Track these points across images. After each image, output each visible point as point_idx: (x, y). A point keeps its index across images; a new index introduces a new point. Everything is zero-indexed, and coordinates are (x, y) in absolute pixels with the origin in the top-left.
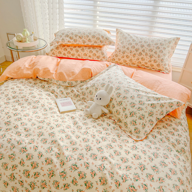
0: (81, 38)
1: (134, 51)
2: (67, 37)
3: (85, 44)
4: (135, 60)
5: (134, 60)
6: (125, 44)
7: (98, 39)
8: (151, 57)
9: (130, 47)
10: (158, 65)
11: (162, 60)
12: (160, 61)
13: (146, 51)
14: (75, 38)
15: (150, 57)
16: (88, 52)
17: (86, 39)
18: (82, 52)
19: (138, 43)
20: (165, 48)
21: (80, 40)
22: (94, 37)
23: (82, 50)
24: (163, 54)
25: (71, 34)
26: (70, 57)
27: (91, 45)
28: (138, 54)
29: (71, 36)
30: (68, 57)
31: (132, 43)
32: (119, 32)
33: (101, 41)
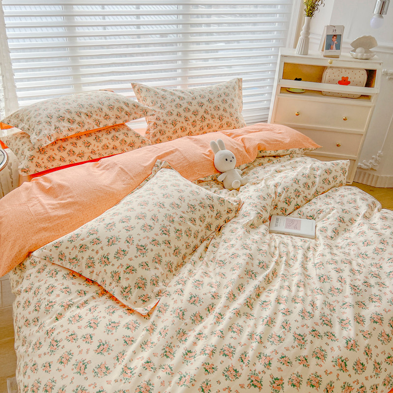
0: (91, 116)
2: (62, 122)
3: (101, 126)
7: (120, 109)
14: (78, 119)
15: (220, 120)
17: (99, 115)
19: (191, 101)
20: (233, 100)
23: (97, 139)
24: (234, 109)
25: (67, 113)
26: (76, 160)
27: (112, 125)
28: (199, 120)
29: (69, 117)
30: (71, 163)
31: (181, 103)
32: (141, 88)
33: (127, 113)
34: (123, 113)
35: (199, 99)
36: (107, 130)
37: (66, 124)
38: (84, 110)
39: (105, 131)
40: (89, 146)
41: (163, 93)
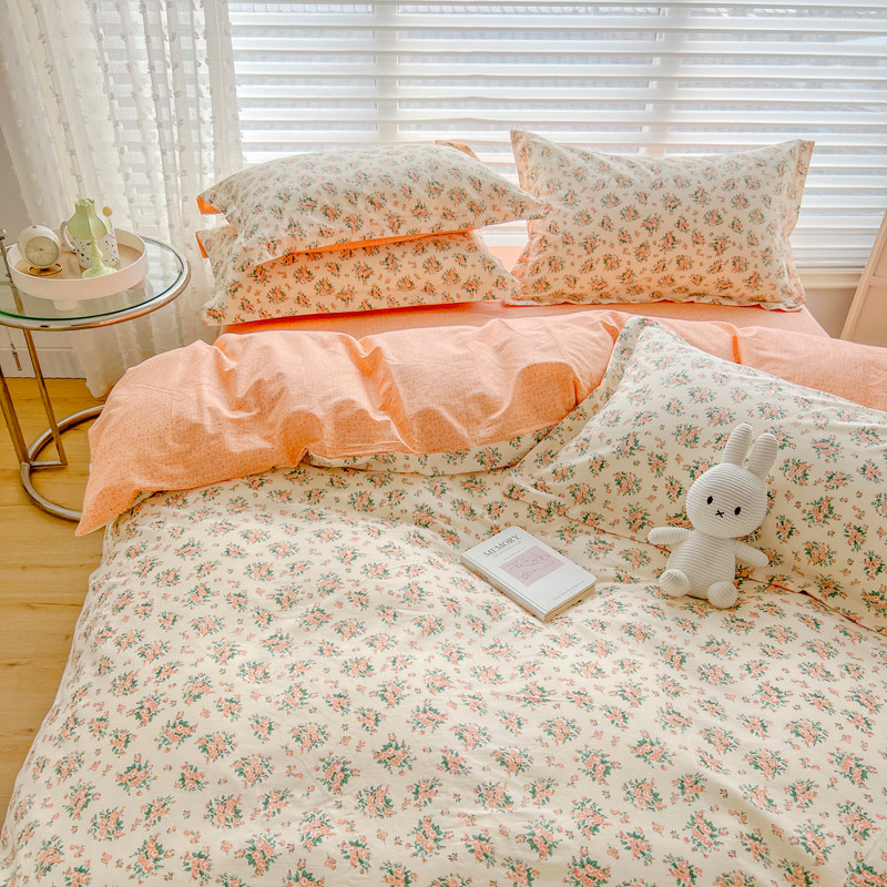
0: (381, 206)
1: (637, 234)
2: (309, 212)
3: (403, 232)
4: (648, 274)
5: (645, 273)
6: (584, 204)
7: (458, 195)
8: (719, 246)
9: (614, 213)
10: (754, 280)
11: (767, 256)
12: (759, 261)
13: (692, 227)
14: (347, 209)
15: (716, 249)
16: (420, 271)
17: (400, 205)
18: (387, 274)
19: (647, 191)
20: (767, 200)
21: (372, 215)
22: (435, 189)
23: (389, 262)
24: (765, 225)
25: (324, 193)
26: (333, 306)
27: (430, 232)
28: (658, 243)
29: (327, 202)
30: (320, 312)
31: (620, 193)
32: (532, 146)
33: (472, 207)
34: (463, 206)
35: (671, 189)
36: (418, 242)
37: (318, 219)
38: (367, 190)
39: (413, 245)
40: (368, 277)
41: (580, 162)
